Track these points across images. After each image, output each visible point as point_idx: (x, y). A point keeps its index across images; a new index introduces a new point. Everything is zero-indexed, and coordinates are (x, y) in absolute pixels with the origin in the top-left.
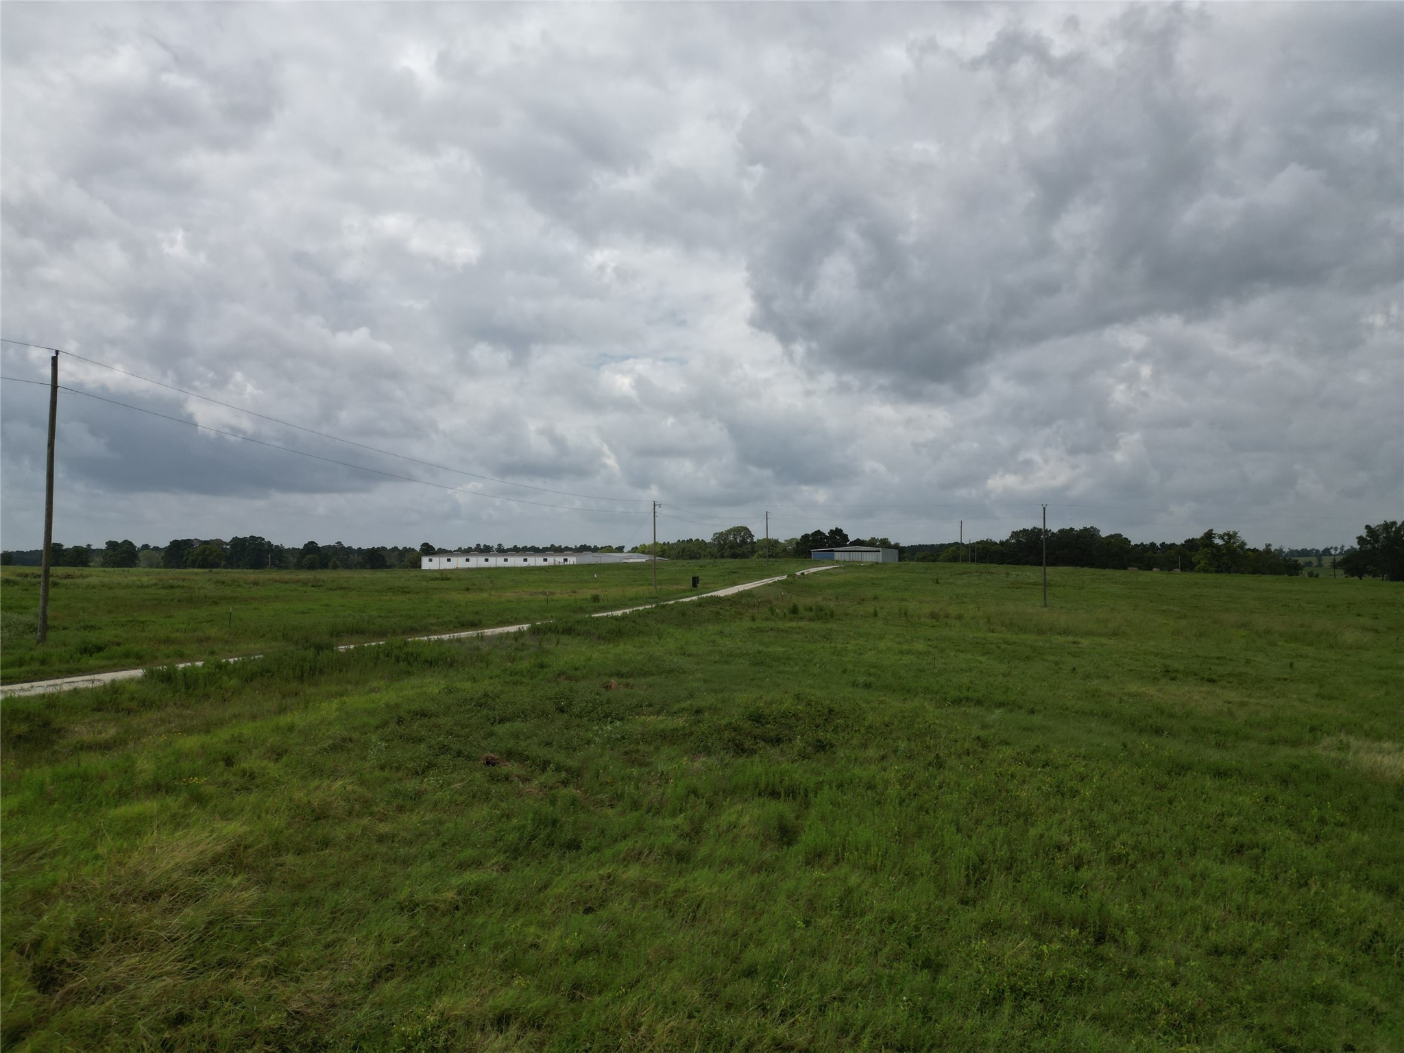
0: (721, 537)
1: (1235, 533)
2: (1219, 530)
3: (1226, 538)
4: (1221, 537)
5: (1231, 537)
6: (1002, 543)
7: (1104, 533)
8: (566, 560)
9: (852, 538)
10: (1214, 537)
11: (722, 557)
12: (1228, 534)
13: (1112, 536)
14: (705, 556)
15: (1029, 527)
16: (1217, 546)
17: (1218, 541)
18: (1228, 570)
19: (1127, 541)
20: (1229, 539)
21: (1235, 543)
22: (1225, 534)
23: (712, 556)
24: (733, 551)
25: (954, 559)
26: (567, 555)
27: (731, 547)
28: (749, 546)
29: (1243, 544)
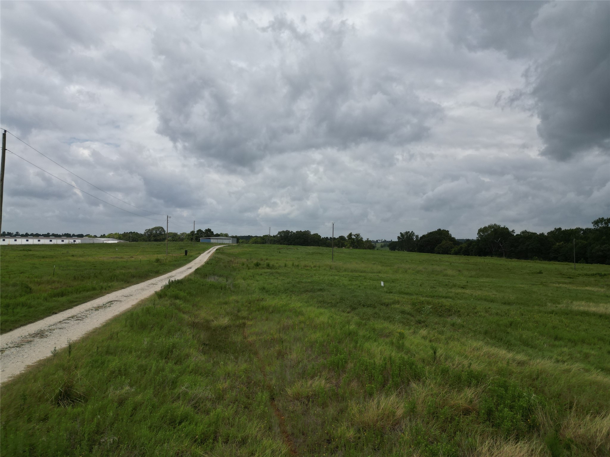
0: (150, 231)
1: (359, 234)
2: (354, 233)
3: (356, 236)
4: (355, 236)
5: (358, 235)
6: (274, 236)
7: (312, 233)
8: (75, 241)
9: (215, 233)
10: (352, 236)
11: (150, 241)
12: (357, 235)
13: (314, 234)
14: (140, 240)
15: (285, 230)
16: (353, 239)
17: (353, 237)
18: (357, 248)
19: (320, 236)
20: (357, 236)
21: (359, 238)
22: (356, 234)
23: (144, 240)
24: (155, 238)
25: (256, 242)
26: (75, 238)
27: (154, 236)
28: (163, 236)
29: (362, 238)
